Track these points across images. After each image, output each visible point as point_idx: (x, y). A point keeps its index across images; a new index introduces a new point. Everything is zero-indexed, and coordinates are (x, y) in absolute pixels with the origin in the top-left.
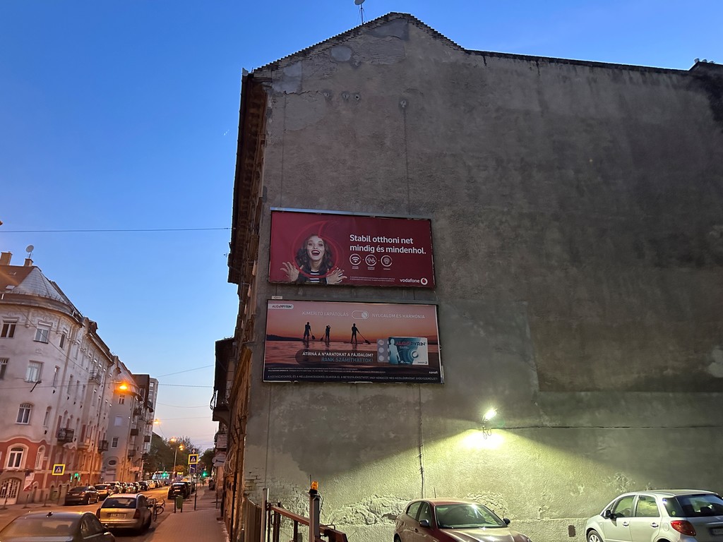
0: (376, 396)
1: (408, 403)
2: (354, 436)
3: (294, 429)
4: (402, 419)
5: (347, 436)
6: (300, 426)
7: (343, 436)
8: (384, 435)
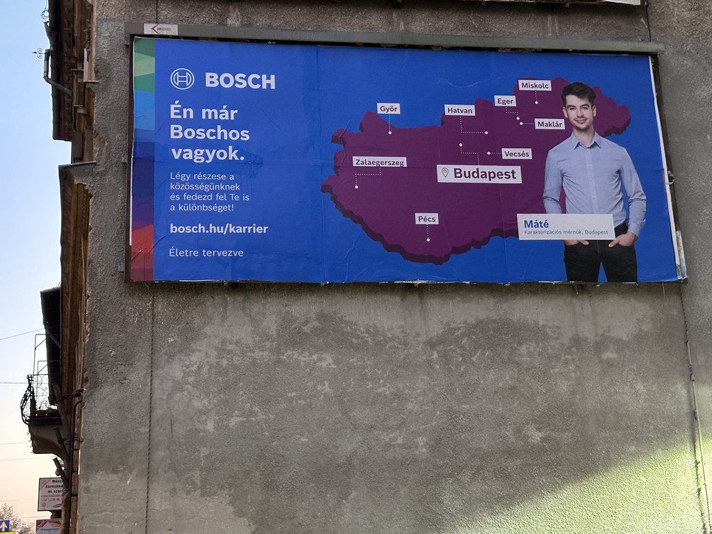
0: (479, 323)
1: (577, 341)
2: (421, 441)
3: (234, 421)
4: (563, 387)
5: (400, 441)
6: (251, 413)
7: (385, 438)
8: (509, 433)
